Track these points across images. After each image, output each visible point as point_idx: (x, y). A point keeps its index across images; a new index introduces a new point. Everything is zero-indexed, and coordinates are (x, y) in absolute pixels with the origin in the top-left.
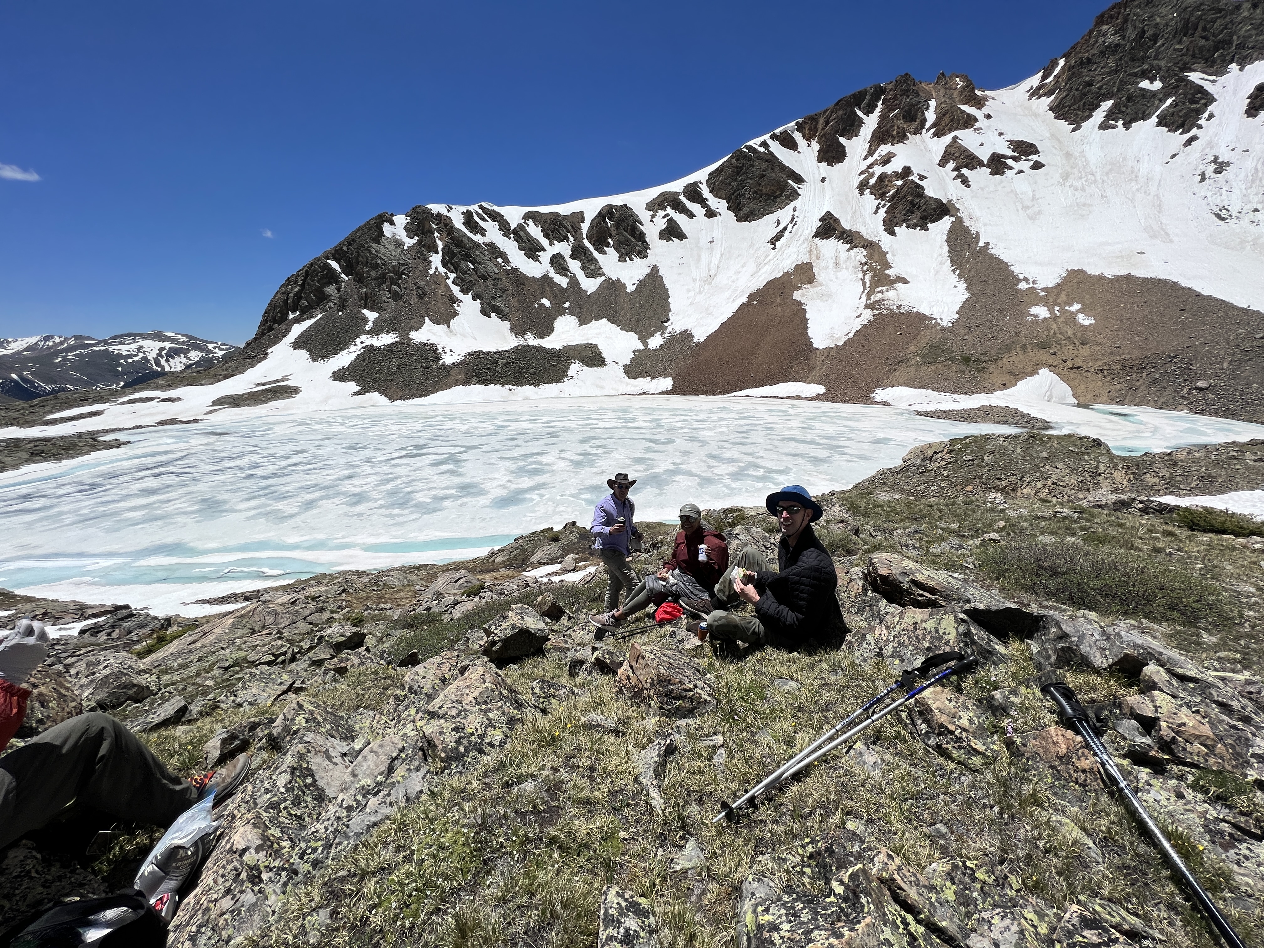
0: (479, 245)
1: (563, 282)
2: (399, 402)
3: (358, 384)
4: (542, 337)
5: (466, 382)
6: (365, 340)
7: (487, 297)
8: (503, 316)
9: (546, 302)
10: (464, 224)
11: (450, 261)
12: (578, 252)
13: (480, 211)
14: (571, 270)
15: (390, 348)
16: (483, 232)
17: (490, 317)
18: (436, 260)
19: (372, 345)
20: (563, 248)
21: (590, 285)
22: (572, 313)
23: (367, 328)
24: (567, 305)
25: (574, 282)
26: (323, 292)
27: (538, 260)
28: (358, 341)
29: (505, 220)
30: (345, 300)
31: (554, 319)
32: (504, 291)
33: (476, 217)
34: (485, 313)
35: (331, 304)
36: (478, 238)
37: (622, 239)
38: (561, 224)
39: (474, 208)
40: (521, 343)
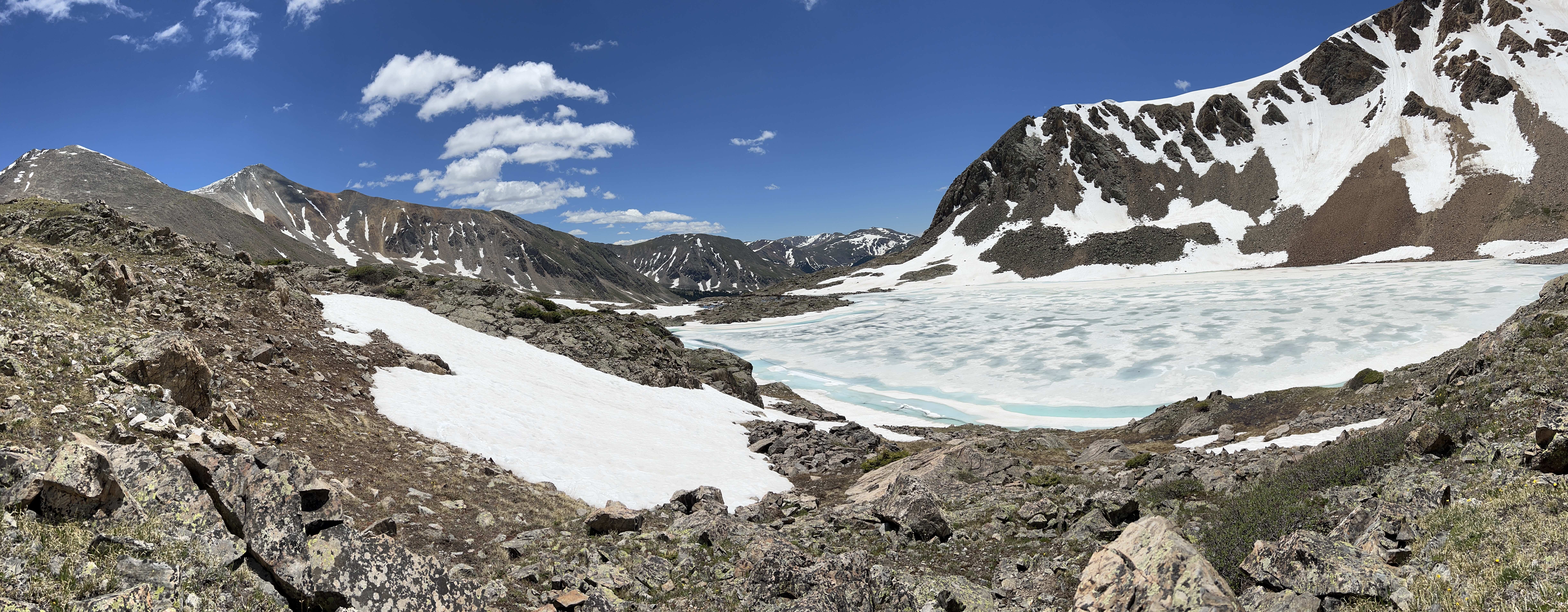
0: (1102, 137)
1: (1176, 167)
2: (1030, 279)
3: (998, 264)
4: (1158, 219)
5: (1087, 262)
6: (1006, 226)
7: (1107, 184)
8: (1121, 201)
9: (1160, 186)
10: (1089, 119)
11: (1077, 154)
12: (1190, 139)
13: (1103, 108)
14: (1183, 155)
15: (1024, 232)
16: (1105, 126)
17: (1109, 202)
18: (1066, 153)
19: (1011, 231)
20: (1176, 136)
21: (1201, 169)
22: (1185, 196)
23: (1008, 216)
24: (1180, 188)
25: (1186, 166)
26: (978, 188)
27: (1153, 149)
28: (1001, 227)
29: (1125, 114)
30: (994, 193)
31: (1168, 202)
32: (1123, 177)
33: (1100, 114)
34: (1106, 198)
35: (983, 197)
36: (1101, 131)
37: (1229, 125)
38: (1174, 115)
39: (1099, 105)
40: (1138, 224)
